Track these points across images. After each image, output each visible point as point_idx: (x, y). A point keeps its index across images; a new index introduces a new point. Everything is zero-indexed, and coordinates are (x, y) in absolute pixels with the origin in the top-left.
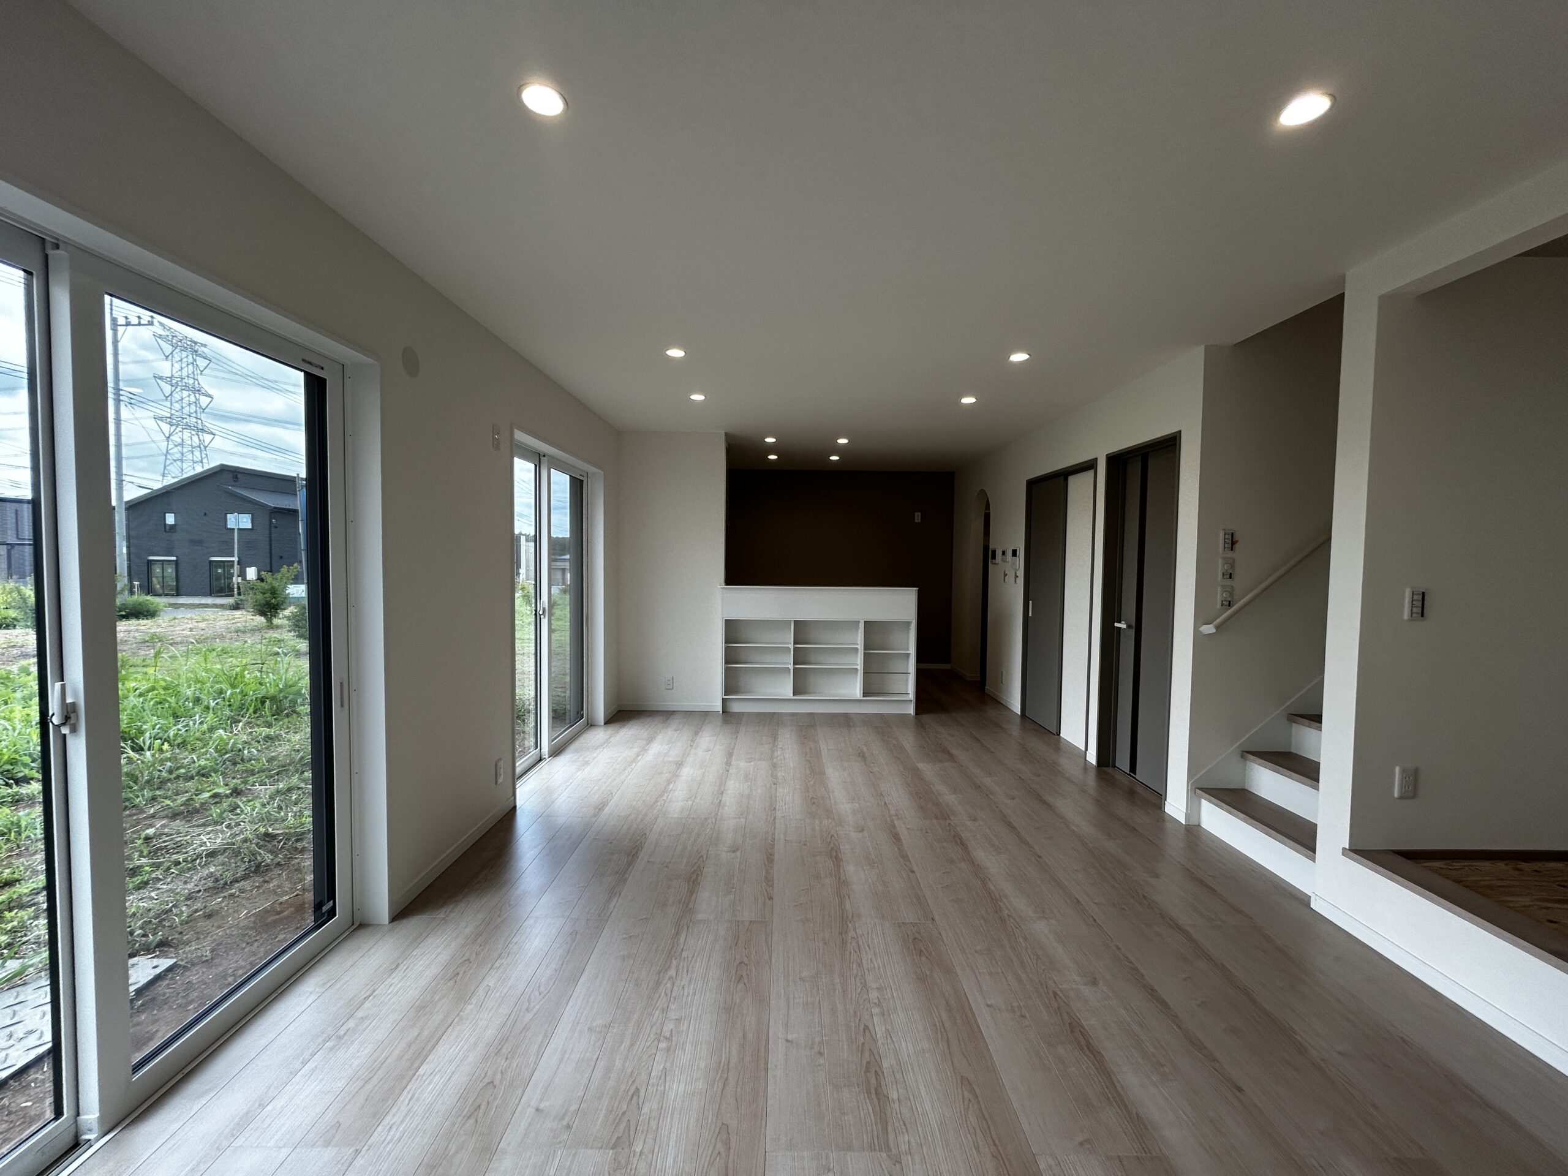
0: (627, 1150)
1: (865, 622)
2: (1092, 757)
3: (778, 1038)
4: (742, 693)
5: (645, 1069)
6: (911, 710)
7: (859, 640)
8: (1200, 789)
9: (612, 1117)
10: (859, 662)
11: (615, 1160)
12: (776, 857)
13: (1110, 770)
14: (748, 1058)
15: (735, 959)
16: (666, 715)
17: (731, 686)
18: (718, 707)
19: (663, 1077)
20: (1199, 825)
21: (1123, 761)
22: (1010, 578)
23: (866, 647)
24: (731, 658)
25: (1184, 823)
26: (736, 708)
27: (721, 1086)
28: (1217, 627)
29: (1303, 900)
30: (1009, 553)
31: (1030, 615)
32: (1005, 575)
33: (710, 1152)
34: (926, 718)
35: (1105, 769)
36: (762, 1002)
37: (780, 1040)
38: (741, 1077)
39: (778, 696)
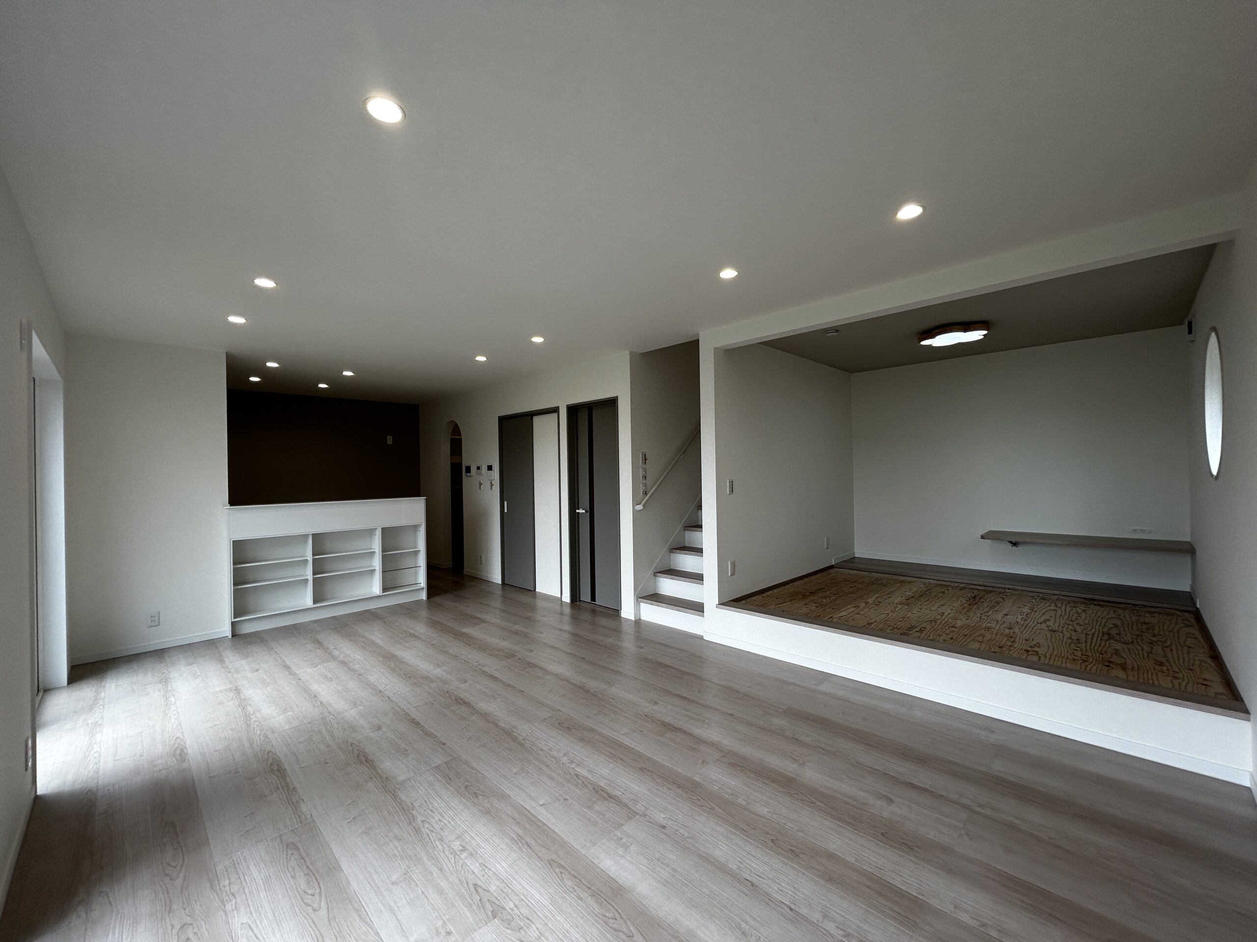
0: (504, 912)
1: (382, 528)
2: (567, 598)
3: (535, 807)
4: (251, 613)
5: (467, 873)
6: (424, 596)
7: (376, 545)
8: (642, 598)
9: (474, 907)
10: (377, 563)
11: (503, 921)
12: (418, 719)
13: (578, 603)
14: (527, 826)
15: (459, 787)
16: (159, 654)
17: (240, 608)
18: (227, 631)
19: (485, 868)
20: (640, 619)
21: (586, 596)
22: (486, 486)
23: (384, 550)
24: (239, 579)
25: (633, 619)
26: (247, 629)
27: (526, 847)
28: (644, 506)
29: (701, 638)
30: (484, 468)
31: (506, 511)
32: (481, 484)
33: (556, 877)
34: (437, 599)
35: (576, 603)
36: (504, 797)
37: (537, 807)
38: (534, 836)
39: (294, 608)
